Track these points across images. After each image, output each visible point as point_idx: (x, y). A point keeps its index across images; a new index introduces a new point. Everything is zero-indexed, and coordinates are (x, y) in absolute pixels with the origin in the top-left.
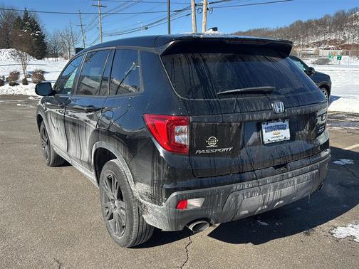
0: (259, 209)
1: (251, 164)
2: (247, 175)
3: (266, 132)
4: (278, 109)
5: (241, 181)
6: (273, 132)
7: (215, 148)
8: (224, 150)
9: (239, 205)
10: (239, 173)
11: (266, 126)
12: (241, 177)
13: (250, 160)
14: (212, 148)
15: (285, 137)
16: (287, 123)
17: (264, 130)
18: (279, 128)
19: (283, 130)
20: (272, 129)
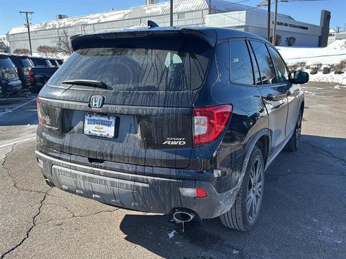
3: (88, 123)
4: (94, 104)
6: (96, 125)
7: (50, 125)
8: (54, 128)
11: (89, 118)
15: (108, 135)
16: (113, 120)
17: (86, 122)
18: (103, 123)
19: (107, 127)
20: (95, 122)
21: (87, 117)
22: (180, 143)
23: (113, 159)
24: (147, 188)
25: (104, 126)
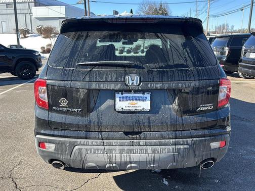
0: (108, 165)
1: (99, 126)
2: (93, 134)
3: (120, 101)
4: (131, 82)
5: (86, 138)
6: (129, 102)
7: (66, 107)
8: (74, 110)
9: (83, 156)
10: (86, 131)
11: (121, 96)
12: (86, 134)
13: (98, 123)
14: (64, 107)
15: (144, 108)
16: (148, 95)
17: (117, 100)
18: (136, 99)
19: (142, 102)
20: (127, 99)
21: (118, 96)
22: (209, 108)
23: (152, 130)
24: (187, 148)
25: (138, 102)
